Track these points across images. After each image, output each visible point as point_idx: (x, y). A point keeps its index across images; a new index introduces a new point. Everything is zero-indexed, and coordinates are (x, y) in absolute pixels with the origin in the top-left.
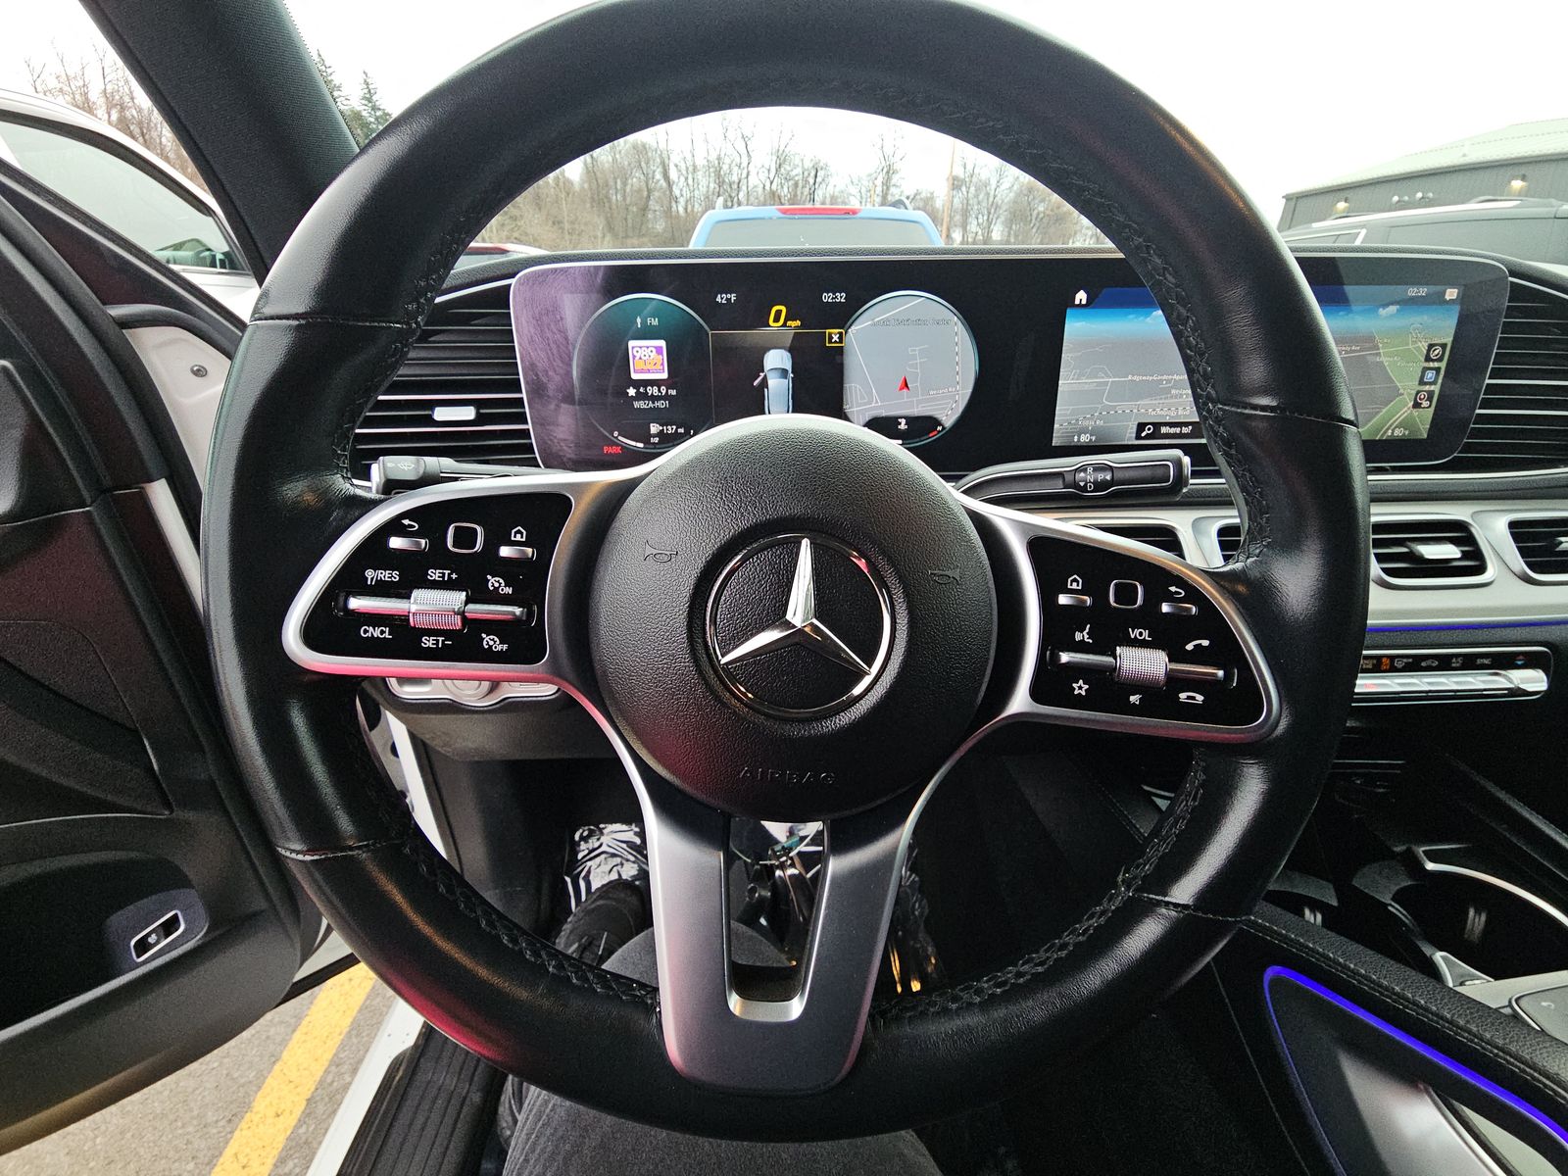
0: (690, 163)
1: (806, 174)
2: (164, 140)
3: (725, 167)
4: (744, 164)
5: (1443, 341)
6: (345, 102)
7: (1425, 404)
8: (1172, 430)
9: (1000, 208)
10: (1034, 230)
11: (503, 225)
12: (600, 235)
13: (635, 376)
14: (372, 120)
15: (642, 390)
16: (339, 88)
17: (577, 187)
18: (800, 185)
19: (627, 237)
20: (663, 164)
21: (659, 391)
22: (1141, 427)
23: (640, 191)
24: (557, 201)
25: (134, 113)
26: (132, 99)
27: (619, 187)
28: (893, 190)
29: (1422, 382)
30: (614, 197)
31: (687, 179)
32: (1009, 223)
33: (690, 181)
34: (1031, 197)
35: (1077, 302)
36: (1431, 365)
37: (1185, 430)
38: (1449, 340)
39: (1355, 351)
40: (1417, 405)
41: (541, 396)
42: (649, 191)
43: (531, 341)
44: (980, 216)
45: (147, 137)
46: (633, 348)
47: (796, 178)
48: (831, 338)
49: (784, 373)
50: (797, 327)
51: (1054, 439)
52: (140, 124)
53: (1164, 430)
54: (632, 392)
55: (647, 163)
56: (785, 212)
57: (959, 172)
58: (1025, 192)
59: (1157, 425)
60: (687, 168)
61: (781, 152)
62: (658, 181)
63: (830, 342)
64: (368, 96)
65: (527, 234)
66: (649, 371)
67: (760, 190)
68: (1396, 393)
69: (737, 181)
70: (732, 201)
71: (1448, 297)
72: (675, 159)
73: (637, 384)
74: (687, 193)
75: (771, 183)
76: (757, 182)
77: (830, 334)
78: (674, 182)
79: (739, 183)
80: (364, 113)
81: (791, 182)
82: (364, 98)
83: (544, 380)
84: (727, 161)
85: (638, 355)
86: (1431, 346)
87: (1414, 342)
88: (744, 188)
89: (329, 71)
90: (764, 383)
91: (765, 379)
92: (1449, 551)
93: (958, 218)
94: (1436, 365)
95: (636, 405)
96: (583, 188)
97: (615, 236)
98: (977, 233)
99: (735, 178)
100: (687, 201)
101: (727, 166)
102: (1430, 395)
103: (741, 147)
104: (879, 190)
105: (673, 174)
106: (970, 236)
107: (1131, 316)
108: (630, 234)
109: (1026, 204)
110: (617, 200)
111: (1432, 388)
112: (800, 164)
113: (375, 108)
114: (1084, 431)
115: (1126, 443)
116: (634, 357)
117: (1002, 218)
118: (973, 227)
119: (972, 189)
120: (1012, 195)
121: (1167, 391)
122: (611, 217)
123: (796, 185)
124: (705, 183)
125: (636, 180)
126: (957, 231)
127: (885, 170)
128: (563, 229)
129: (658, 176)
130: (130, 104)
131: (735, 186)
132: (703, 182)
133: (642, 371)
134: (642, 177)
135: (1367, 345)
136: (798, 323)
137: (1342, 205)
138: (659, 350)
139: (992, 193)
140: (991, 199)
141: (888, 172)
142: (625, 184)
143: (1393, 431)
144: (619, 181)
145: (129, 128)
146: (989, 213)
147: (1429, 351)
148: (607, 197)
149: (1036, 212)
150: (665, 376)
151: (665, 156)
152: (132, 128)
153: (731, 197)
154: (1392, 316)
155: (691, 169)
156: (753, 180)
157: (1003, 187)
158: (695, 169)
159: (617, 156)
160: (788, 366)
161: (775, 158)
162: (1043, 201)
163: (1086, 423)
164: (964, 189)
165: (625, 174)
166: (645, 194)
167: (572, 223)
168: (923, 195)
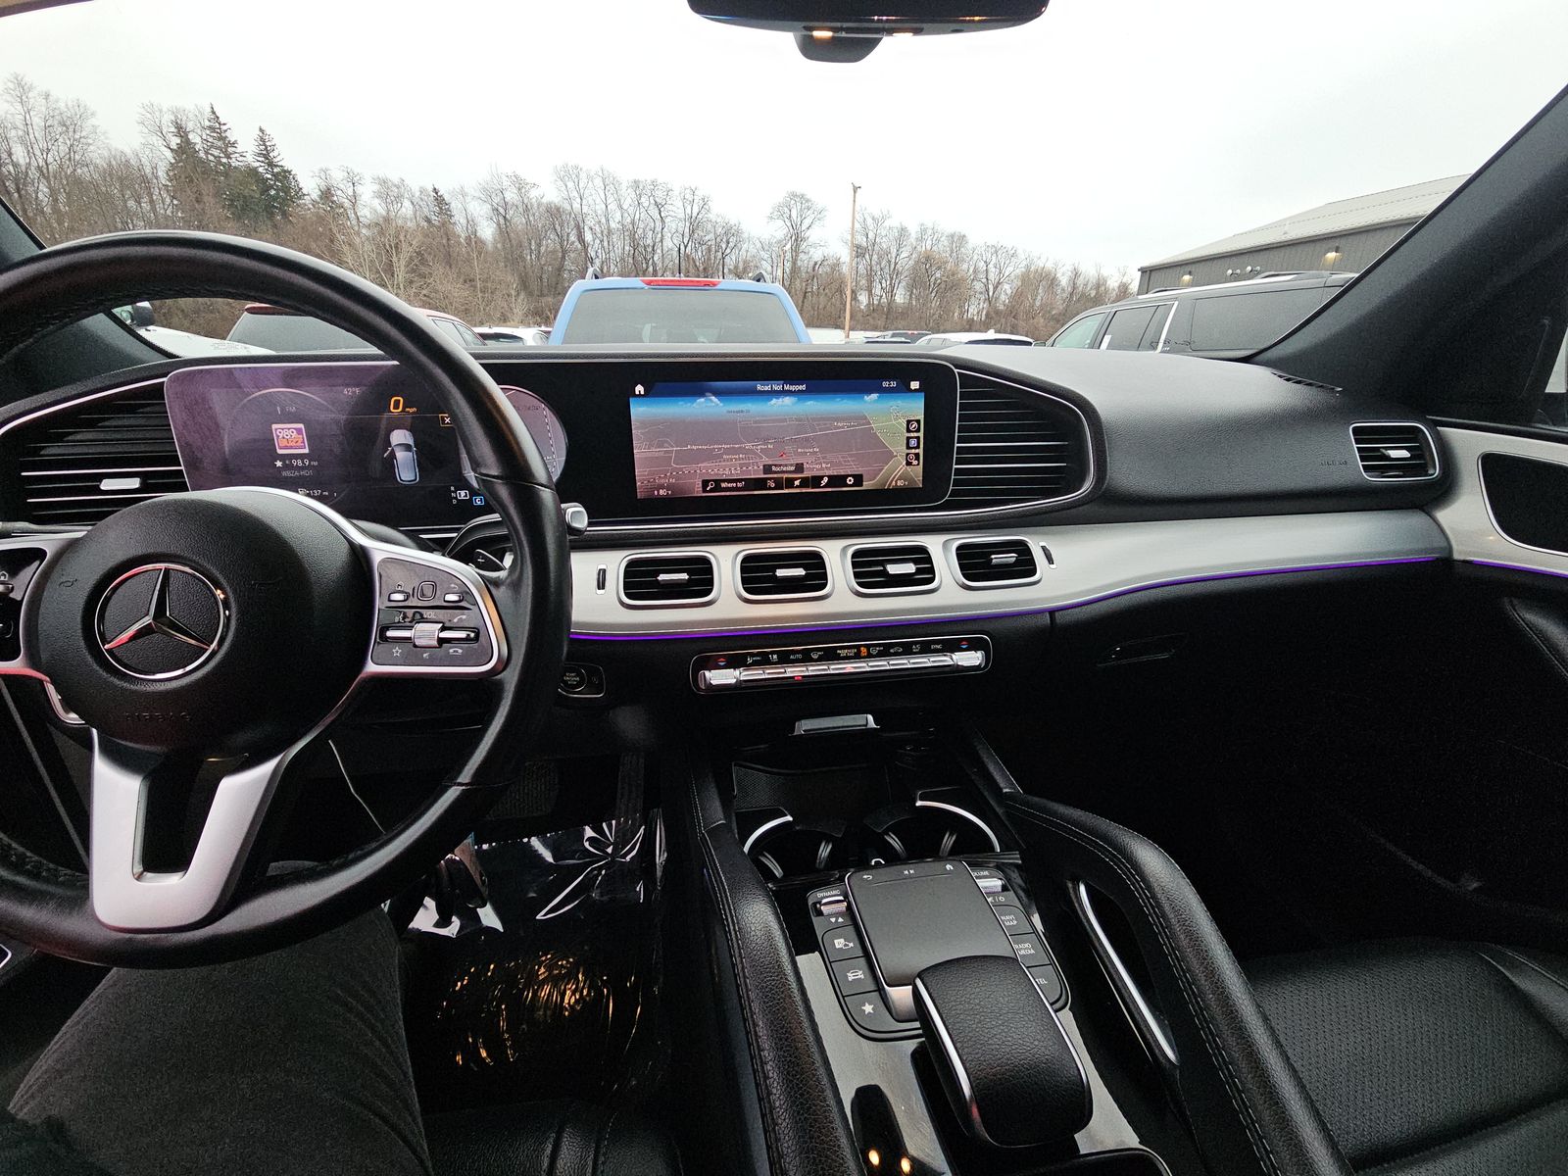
0: (604, 226)
1: (718, 240)
2: (40, 195)
3: (640, 231)
4: (658, 229)
5: (917, 418)
6: (241, 159)
7: (915, 462)
8: (730, 485)
9: (901, 273)
10: (933, 295)
11: (411, 282)
12: (513, 293)
13: (280, 452)
14: (269, 176)
15: (287, 462)
16: (233, 145)
17: (490, 247)
18: (713, 249)
19: (542, 295)
20: (578, 227)
21: (303, 463)
22: (705, 483)
23: (554, 252)
24: (468, 260)
25: (11, 168)
26: (10, 155)
27: (533, 248)
28: (802, 256)
29: (908, 447)
30: (529, 257)
31: (602, 241)
32: (910, 288)
33: (606, 244)
34: (928, 265)
35: (637, 393)
36: (912, 435)
37: (739, 485)
38: (921, 418)
39: (853, 426)
40: (909, 464)
41: (197, 469)
42: (564, 252)
43: (185, 426)
44: (884, 281)
45: (23, 192)
46: (276, 430)
47: (709, 243)
48: (444, 421)
49: (408, 447)
50: (413, 413)
51: (638, 494)
52: (16, 181)
53: (723, 485)
54: (279, 464)
55: (562, 226)
56: (649, 283)
57: (861, 240)
58: (923, 260)
59: (718, 482)
60: (602, 232)
61: (694, 217)
62: (573, 243)
63: (443, 423)
64: (264, 152)
65: (436, 292)
66: (291, 448)
67: (675, 254)
68: (890, 455)
69: (651, 244)
70: (647, 264)
71: (912, 387)
72: (590, 222)
73: (283, 457)
74: (602, 255)
75: (686, 247)
76: (670, 245)
77: (443, 418)
78: (588, 245)
79: (653, 247)
80: (261, 170)
81: (704, 247)
82: (259, 155)
83: (199, 455)
84: (642, 225)
85: (281, 436)
86: (909, 422)
87: (895, 419)
88: (659, 251)
89: (224, 128)
90: (393, 455)
91: (393, 451)
92: (909, 568)
93: (863, 282)
94: (916, 435)
95: (284, 474)
96: (496, 247)
97: (530, 294)
98: (881, 296)
99: (649, 242)
100: (603, 262)
101: (642, 230)
102: (917, 456)
103: (654, 212)
104: (788, 255)
105: (588, 237)
106: (875, 298)
107: (681, 403)
108: (545, 291)
109: (924, 271)
110: (531, 259)
111: (917, 451)
112: (713, 230)
113: (271, 164)
114: (662, 487)
115: (695, 495)
116: (278, 436)
117: (903, 284)
118: (877, 290)
119: (875, 257)
120: (912, 262)
121: (720, 456)
122: (526, 276)
123: (709, 250)
124: (620, 247)
125: (550, 243)
126: (863, 294)
127: (793, 238)
128: (475, 287)
129: (573, 238)
130: (7, 161)
131: (650, 249)
132: (619, 245)
133: (286, 448)
134: (557, 238)
135: (862, 422)
136: (415, 409)
137: (1187, 278)
138: (299, 431)
139: (893, 260)
140: (893, 266)
141: (796, 240)
142: (539, 245)
143: (896, 482)
144: (533, 242)
145: (4, 184)
146: (892, 279)
147: (908, 426)
148: (521, 257)
149: (933, 278)
150: (306, 451)
151: (580, 219)
152: (7, 184)
153: (645, 259)
154: (875, 401)
155: (605, 232)
156: (668, 243)
157: (902, 256)
158: (610, 232)
159: (531, 218)
160: (411, 442)
161: (688, 224)
162: (939, 268)
163: (662, 481)
164: (867, 256)
165: (540, 235)
166: (560, 255)
167: (485, 281)
168: (830, 262)
